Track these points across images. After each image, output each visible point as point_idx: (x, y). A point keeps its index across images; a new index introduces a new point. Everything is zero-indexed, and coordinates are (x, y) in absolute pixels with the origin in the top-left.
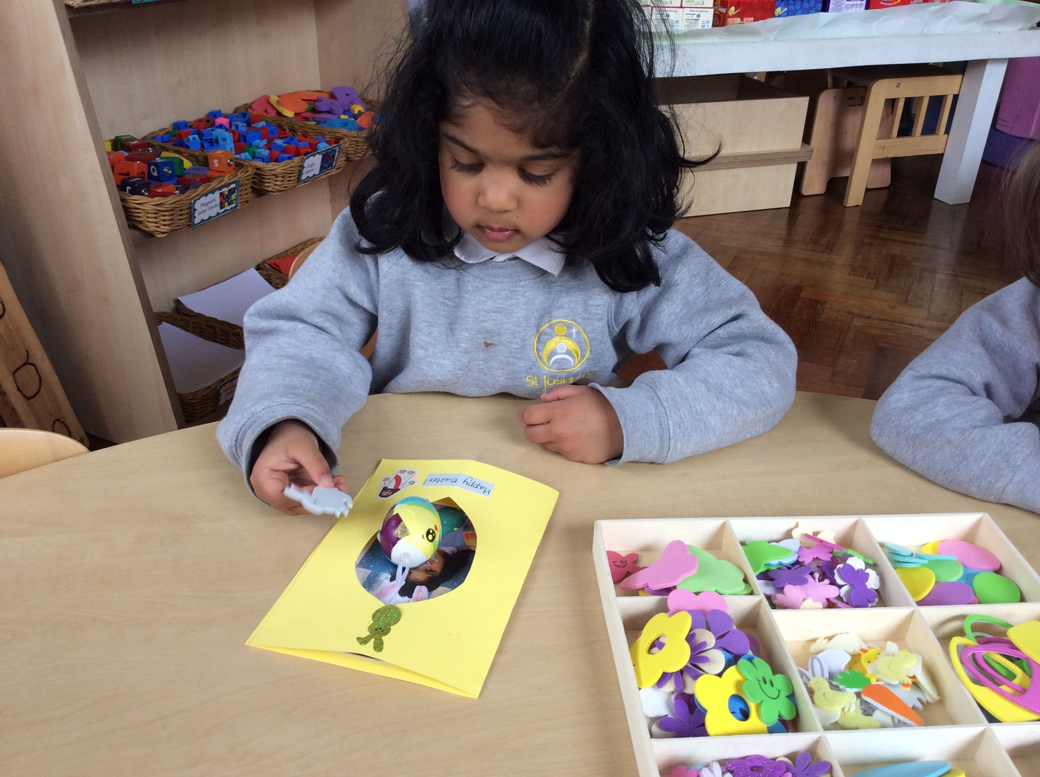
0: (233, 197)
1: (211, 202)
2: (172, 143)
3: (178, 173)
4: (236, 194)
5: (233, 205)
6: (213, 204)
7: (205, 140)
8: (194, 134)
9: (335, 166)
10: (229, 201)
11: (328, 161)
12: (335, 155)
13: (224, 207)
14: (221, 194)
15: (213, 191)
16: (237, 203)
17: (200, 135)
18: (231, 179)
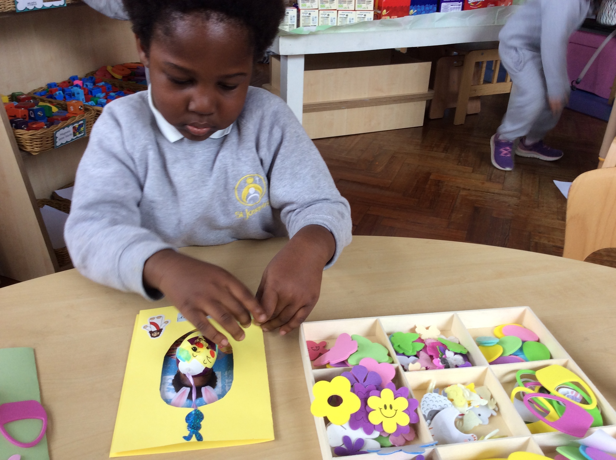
2: (46, 96)
3: (48, 115)
4: (83, 127)
6: (69, 134)
7: (67, 94)
8: (60, 90)
10: (79, 131)
13: (76, 135)
14: (74, 128)
15: (68, 126)
16: (84, 133)
17: (64, 91)
18: (80, 118)
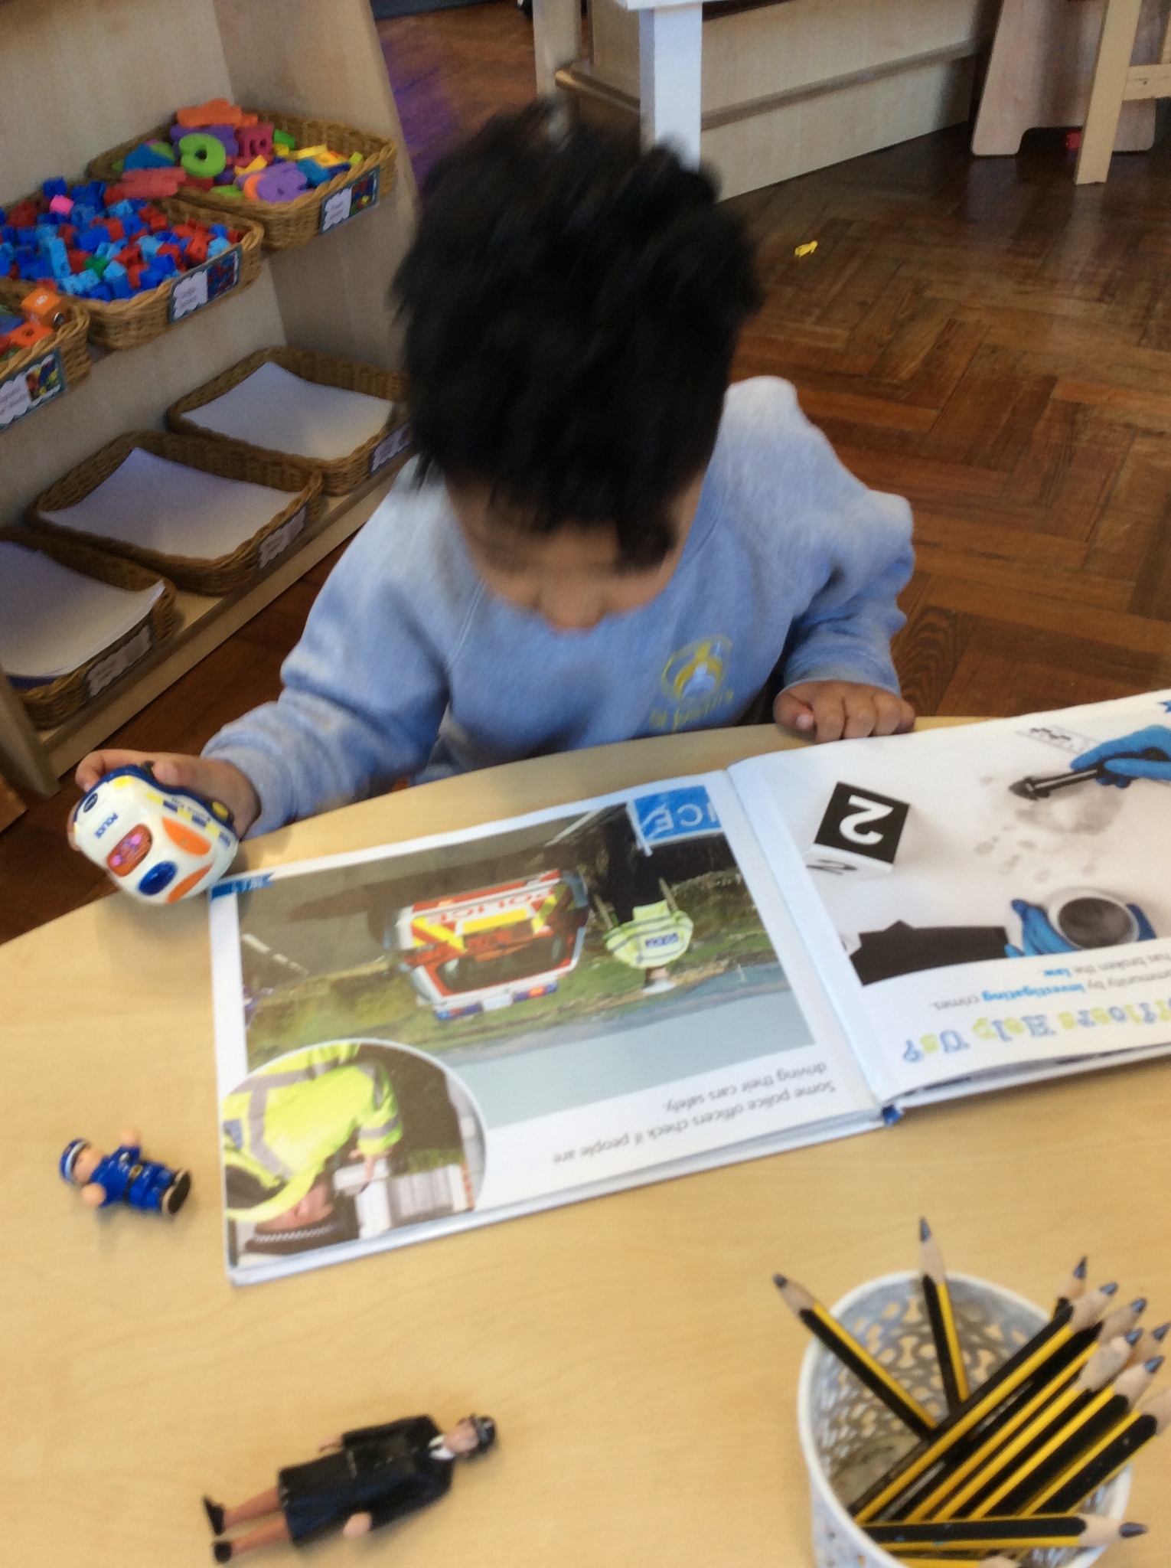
0: (53, 376)
1: (13, 393)
4: (56, 370)
5: (57, 389)
6: (16, 397)
7: (20, 252)
8: (6, 239)
9: (237, 283)
10: (48, 383)
11: (221, 280)
12: (234, 264)
13: (38, 397)
14: (29, 378)
15: (11, 377)
16: (62, 384)
17: (16, 242)
18: (44, 348)
